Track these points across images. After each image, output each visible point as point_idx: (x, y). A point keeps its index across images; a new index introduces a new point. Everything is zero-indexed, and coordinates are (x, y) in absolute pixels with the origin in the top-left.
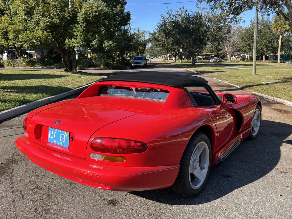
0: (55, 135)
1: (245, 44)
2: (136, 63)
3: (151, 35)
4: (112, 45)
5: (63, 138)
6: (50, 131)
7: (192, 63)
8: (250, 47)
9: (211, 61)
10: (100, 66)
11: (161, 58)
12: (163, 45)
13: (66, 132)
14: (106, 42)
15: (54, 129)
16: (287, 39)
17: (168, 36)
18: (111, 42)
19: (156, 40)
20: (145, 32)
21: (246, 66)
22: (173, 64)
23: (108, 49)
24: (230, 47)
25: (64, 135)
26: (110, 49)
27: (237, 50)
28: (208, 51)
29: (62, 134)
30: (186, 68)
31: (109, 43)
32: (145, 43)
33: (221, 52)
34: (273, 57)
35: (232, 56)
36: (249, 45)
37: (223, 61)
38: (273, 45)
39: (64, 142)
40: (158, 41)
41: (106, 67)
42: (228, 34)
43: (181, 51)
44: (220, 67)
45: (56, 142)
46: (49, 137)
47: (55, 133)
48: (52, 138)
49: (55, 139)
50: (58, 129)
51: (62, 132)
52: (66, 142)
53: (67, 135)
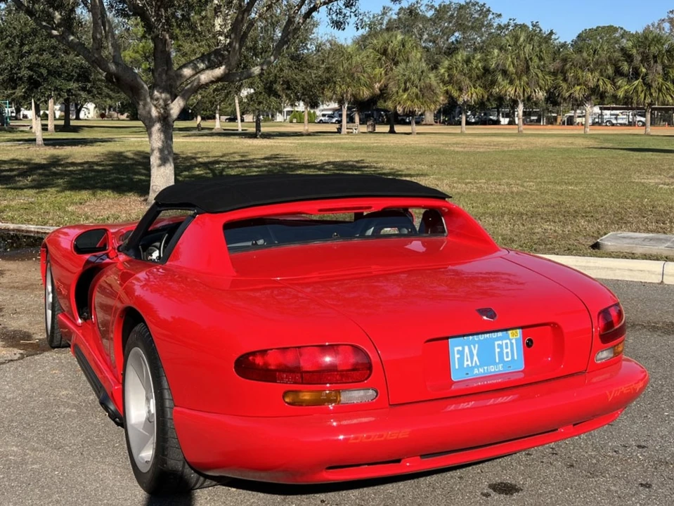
0: (475, 352)
5: (505, 351)
6: (456, 349)
13: (510, 332)
15: (471, 337)
25: (508, 341)
29: (500, 342)
39: (509, 359)
45: (484, 369)
46: (457, 367)
47: (477, 346)
48: (468, 365)
49: (478, 364)
50: (484, 334)
51: (499, 335)
52: (515, 358)
53: (515, 339)
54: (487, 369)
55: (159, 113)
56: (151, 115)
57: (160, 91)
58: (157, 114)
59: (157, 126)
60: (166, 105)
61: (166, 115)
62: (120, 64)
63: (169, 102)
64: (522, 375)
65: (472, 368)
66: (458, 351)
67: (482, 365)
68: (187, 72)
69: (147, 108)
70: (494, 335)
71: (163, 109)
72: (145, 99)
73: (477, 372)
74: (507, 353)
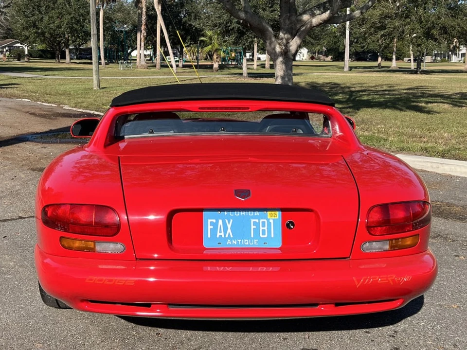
0: (229, 226)
5: (261, 228)
6: (209, 221)
8: (37, 29)
13: (269, 213)
15: (226, 213)
25: (265, 220)
29: (257, 221)
39: (266, 236)
45: (238, 242)
46: (209, 236)
47: (231, 221)
48: (221, 236)
49: (232, 236)
50: (240, 211)
51: (256, 214)
52: (272, 236)
53: (274, 220)
54: (241, 242)
55: (281, 49)
56: (275, 51)
57: (284, 32)
58: (280, 50)
59: (280, 59)
60: (288, 43)
61: (286, 51)
62: (248, 12)
63: (290, 41)
64: (279, 252)
65: (226, 239)
66: (212, 223)
67: (234, 238)
68: (306, 17)
69: (273, 46)
70: (251, 214)
71: (284, 46)
72: (270, 39)
73: (230, 243)
74: (264, 231)
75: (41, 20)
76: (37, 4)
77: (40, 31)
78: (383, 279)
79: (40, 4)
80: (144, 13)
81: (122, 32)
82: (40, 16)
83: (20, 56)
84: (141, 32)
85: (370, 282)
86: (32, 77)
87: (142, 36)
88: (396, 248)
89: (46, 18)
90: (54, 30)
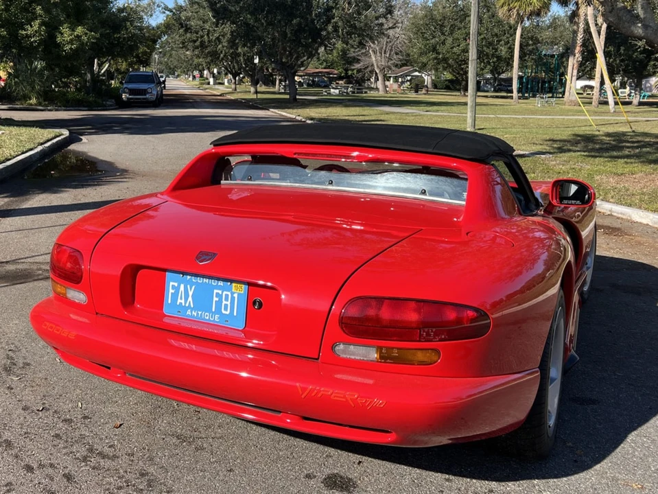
0: (191, 293)
1: (425, 46)
2: (132, 92)
3: (168, 13)
4: (85, 38)
5: (224, 302)
6: (171, 283)
7: (288, 97)
8: (437, 53)
9: (332, 90)
10: (26, 97)
11: (191, 79)
12: (202, 44)
13: (234, 285)
14: (65, 29)
15: (189, 277)
16: (532, 37)
17: (223, 19)
18: (79, 30)
19: (182, 27)
20: (154, 3)
21: (435, 108)
22: (232, 98)
23: (71, 49)
24: (381, 53)
25: (229, 293)
26: (77, 49)
27: (400, 62)
28: (321, 64)
29: (220, 292)
30: (276, 111)
31: (76, 33)
32: (154, 35)
33: (357, 66)
34: (491, 83)
35: (386, 78)
36: (434, 49)
37: (366, 92)
38: (496, 50)
39: (228, 313)
40: (188, 29)
41: (45, 101)
42: (386, 18)
43: (256, 61)
44: (366, 108)
45: (198, 314)
46: (169, 302)
47: (193, 287)
49: (192, 306)
50: (203, 278)
51: (219, 284)
52: (235, 314)
53: (239, 294)
54: (201, 314)
65: (186, 308)
66: (173, 287)
67: (195, 309)
70: (214, 283)
73: (190, 313)
74: (226, 305)
75: (444, 43)
76: (439, 23)
77: (441, 56)
78: (336, 395)
79: (443, 23)
80: (581, 30)
81: (553, 56)
82: (443, 38)
83: (418, 86)
84: (575, 56)
85: (319, 395)
86: (408, 113)
87: (575, 62)
88: (388, 361)
89: (450, 40)
90: (459, 55)
